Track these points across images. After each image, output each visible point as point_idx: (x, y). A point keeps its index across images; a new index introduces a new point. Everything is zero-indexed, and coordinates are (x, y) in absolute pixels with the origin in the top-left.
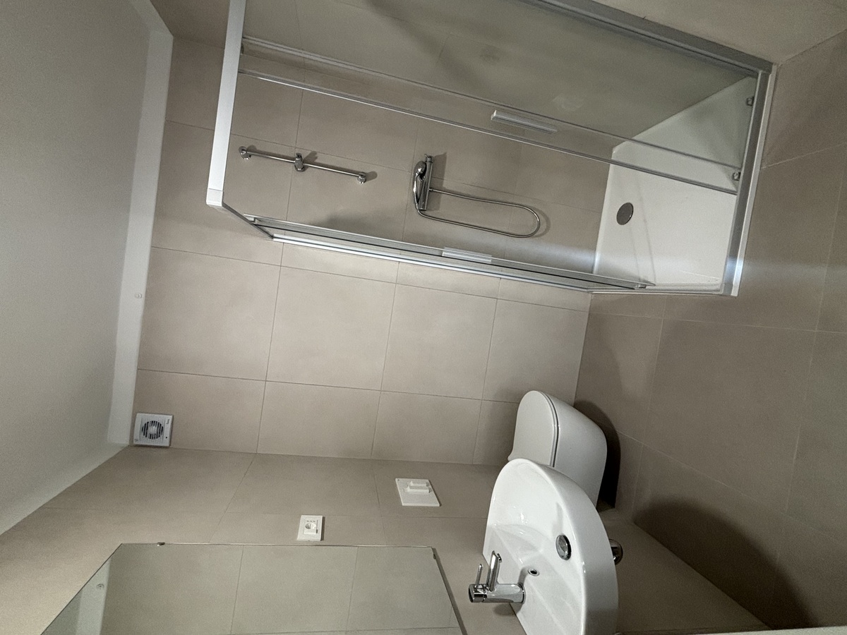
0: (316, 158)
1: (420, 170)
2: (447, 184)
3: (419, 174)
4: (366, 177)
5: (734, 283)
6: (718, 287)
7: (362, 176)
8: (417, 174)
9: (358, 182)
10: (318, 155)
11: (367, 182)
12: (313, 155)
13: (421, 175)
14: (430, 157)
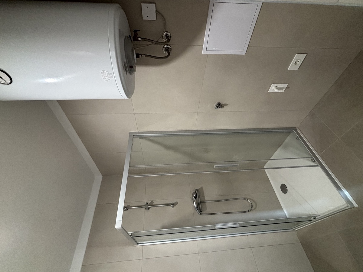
0: (153, 203)
1: (194, 196)
2: (207, 198)
3: (195, 197)
4: (173, 205)
5: (351, 201)
6: (346, 205)
7: (172, 205)
8: (194, 197)
9: (171, 208)
10: (154, 201)
11: (175, 207)
12: (152, 202)
13: (196, 197)
14: (197, 190)
